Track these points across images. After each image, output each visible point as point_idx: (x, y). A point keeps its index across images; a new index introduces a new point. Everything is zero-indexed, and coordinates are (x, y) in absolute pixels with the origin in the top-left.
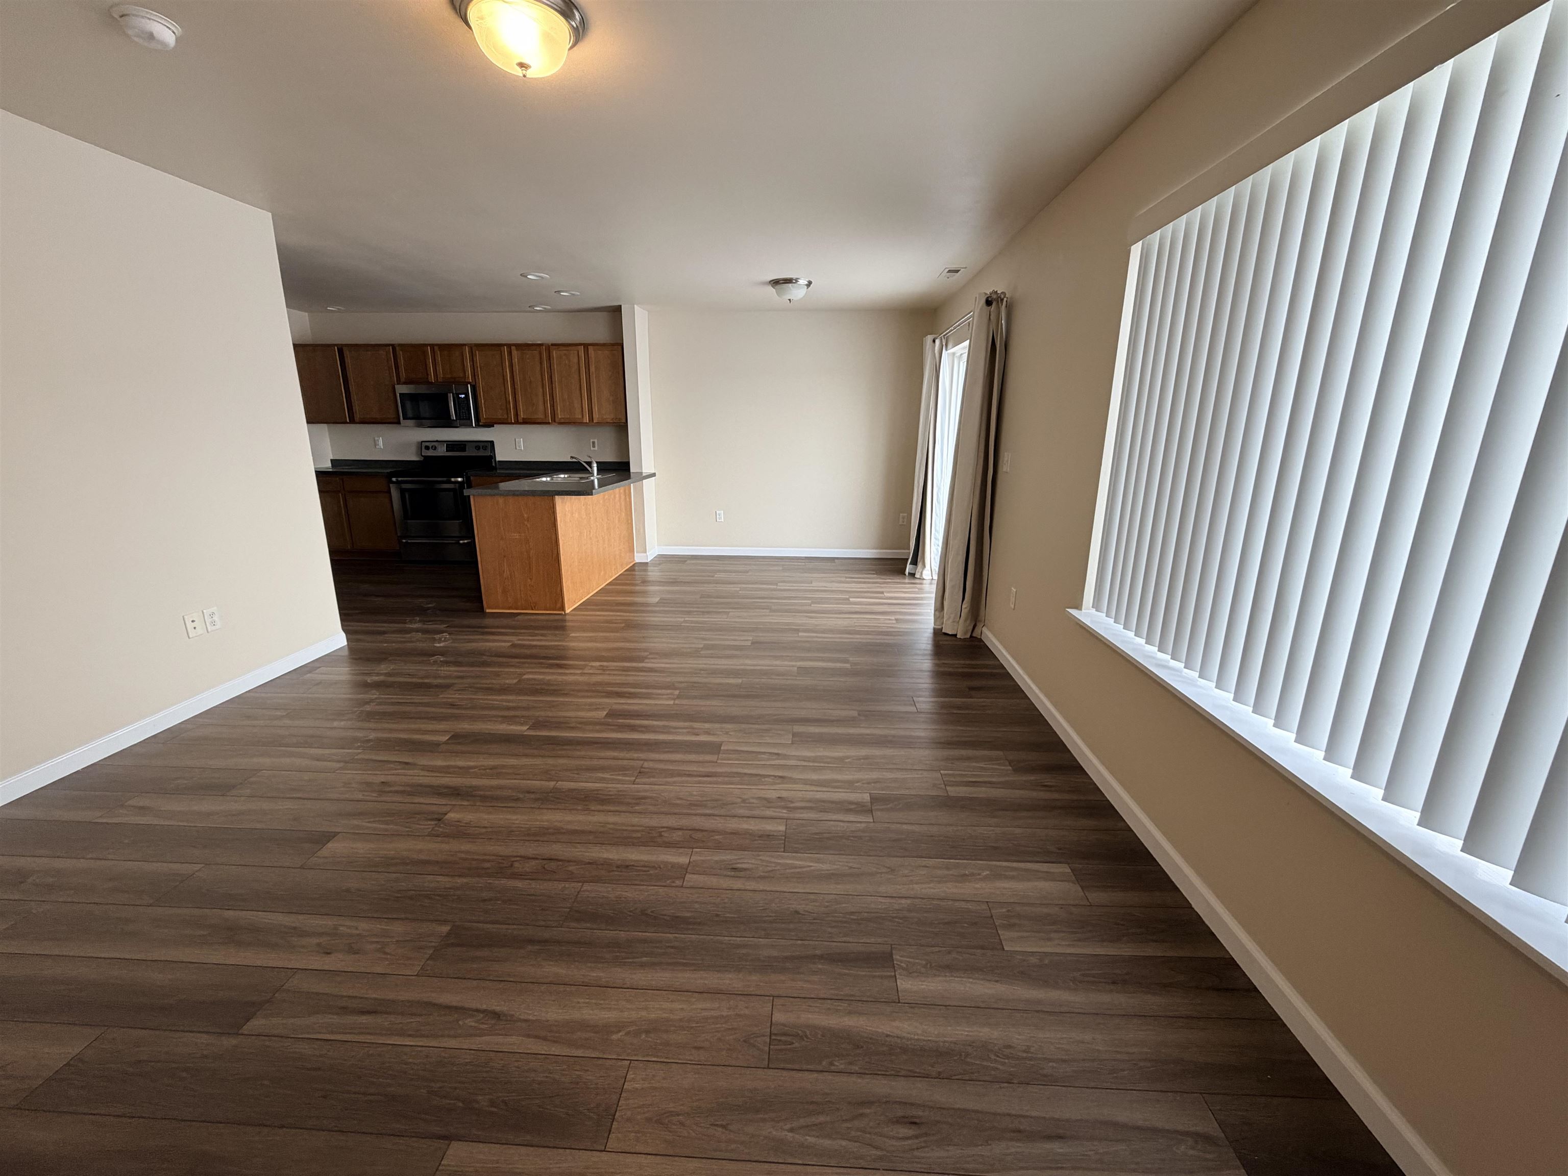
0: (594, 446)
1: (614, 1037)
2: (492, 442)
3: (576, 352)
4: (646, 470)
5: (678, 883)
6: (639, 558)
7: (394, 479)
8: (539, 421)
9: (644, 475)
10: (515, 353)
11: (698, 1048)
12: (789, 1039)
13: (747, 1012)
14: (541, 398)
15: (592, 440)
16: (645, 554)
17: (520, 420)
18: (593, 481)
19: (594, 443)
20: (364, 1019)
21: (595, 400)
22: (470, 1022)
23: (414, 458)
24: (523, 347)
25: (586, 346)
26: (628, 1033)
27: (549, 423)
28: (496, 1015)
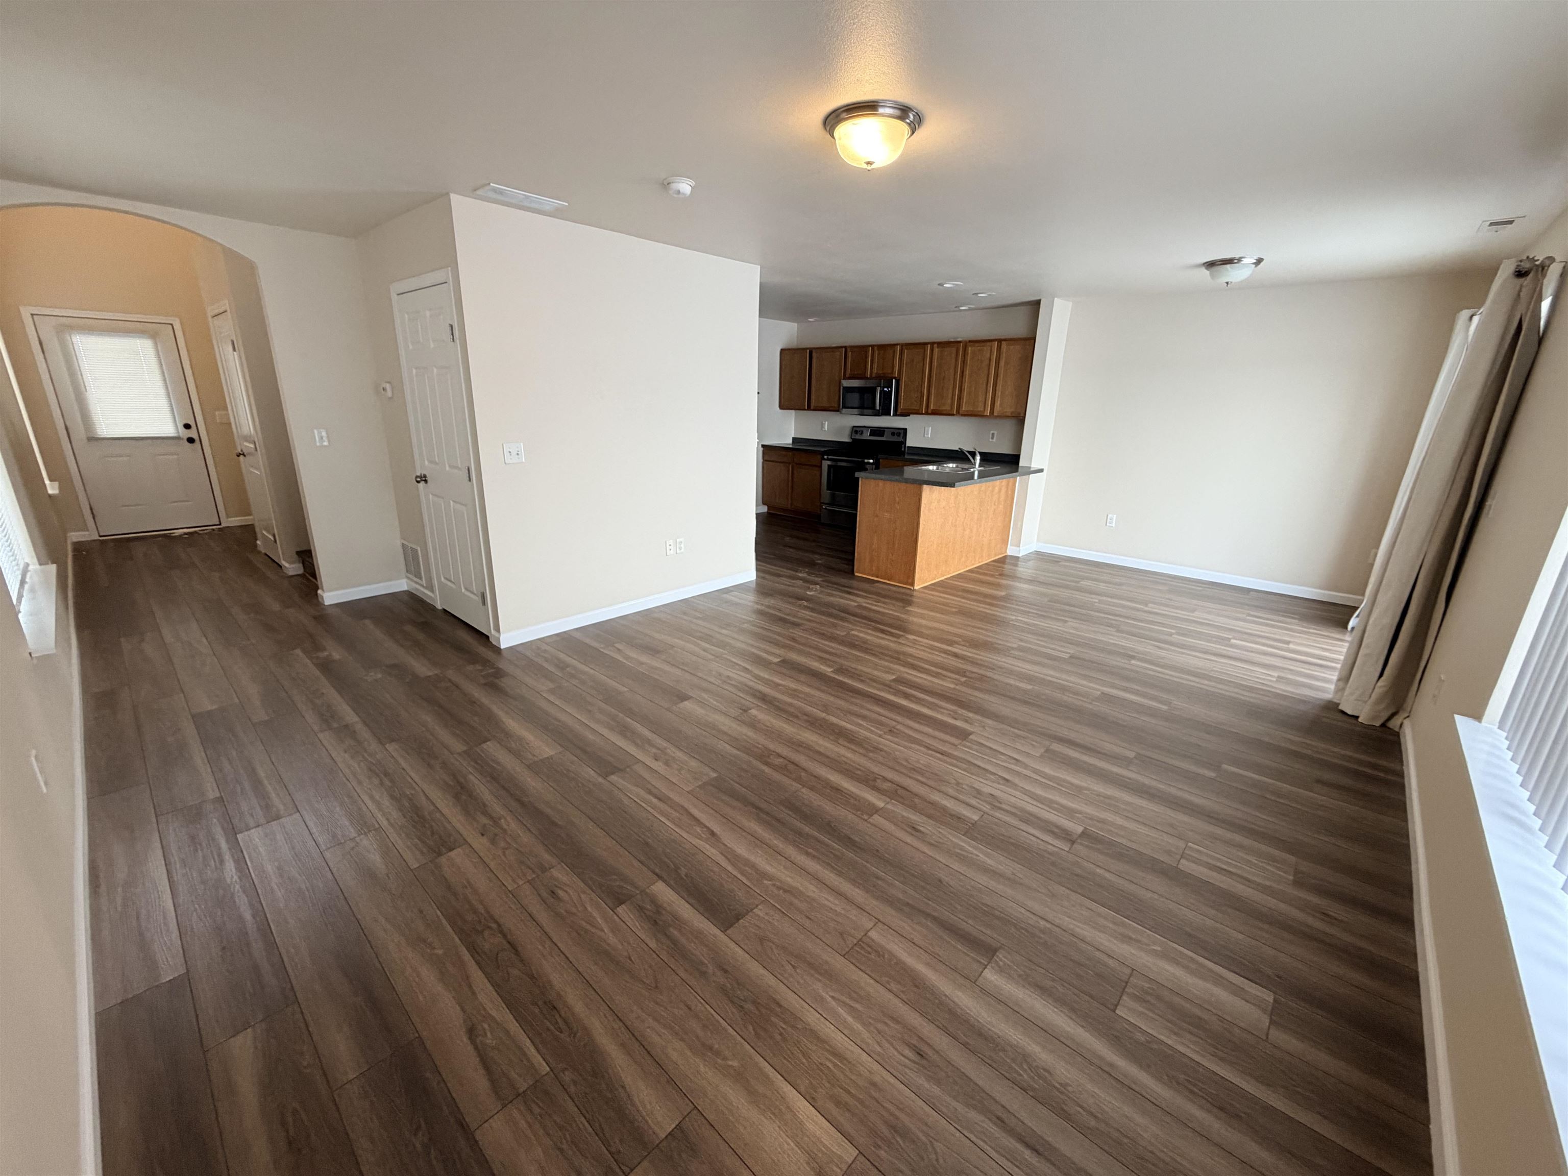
0: (992, 438)
1: (765, 882)
2: (905, 430)
3: (989, 348)
4: (1035, 466)
5: (866, 817)
6: (1011, 551)
7: (826, 457)
8: (945, 412)
9: (1032, 469)
10: (936, 350)
11: (808, 917)
12: (869, 949)
13: (854, 918)
14: (951, 391)
15: (992, 432)
16: (1018, 549)
17: (930, 411)
18: (973, 473)
19: (993, 434)
20: (655, 801)
21: (999, 393)
22: (698, 830)
23: (846, 439)
24: (943, 345)
25: (1000, 341)
26: (774, 885)
27: (953, 415)
28: (713, 834)
